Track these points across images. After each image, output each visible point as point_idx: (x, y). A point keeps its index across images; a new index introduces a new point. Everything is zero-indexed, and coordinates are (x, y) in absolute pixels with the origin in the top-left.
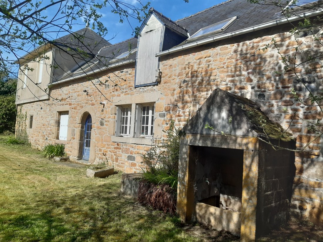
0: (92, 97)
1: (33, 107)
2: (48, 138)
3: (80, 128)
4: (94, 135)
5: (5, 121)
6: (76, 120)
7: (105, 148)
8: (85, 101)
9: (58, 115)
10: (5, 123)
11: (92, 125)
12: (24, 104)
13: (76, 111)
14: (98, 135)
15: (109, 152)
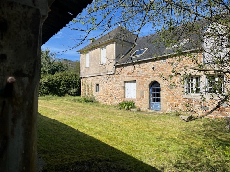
0: (159, 71)
1: (98, 79)
2: (116, 97)
3: (148, 91)
4: (164, 95)
5: (65, 88)
6: (144, 86)
7: (177, 103)
8: (152, 74)
9: (124, 83)
10: (65, 89)
11: (161, 88)
12: (89, 77)
13: (143, 80)
14: (168, 95)
15: (181, 105)
